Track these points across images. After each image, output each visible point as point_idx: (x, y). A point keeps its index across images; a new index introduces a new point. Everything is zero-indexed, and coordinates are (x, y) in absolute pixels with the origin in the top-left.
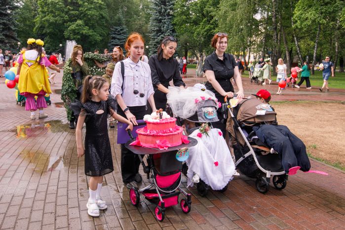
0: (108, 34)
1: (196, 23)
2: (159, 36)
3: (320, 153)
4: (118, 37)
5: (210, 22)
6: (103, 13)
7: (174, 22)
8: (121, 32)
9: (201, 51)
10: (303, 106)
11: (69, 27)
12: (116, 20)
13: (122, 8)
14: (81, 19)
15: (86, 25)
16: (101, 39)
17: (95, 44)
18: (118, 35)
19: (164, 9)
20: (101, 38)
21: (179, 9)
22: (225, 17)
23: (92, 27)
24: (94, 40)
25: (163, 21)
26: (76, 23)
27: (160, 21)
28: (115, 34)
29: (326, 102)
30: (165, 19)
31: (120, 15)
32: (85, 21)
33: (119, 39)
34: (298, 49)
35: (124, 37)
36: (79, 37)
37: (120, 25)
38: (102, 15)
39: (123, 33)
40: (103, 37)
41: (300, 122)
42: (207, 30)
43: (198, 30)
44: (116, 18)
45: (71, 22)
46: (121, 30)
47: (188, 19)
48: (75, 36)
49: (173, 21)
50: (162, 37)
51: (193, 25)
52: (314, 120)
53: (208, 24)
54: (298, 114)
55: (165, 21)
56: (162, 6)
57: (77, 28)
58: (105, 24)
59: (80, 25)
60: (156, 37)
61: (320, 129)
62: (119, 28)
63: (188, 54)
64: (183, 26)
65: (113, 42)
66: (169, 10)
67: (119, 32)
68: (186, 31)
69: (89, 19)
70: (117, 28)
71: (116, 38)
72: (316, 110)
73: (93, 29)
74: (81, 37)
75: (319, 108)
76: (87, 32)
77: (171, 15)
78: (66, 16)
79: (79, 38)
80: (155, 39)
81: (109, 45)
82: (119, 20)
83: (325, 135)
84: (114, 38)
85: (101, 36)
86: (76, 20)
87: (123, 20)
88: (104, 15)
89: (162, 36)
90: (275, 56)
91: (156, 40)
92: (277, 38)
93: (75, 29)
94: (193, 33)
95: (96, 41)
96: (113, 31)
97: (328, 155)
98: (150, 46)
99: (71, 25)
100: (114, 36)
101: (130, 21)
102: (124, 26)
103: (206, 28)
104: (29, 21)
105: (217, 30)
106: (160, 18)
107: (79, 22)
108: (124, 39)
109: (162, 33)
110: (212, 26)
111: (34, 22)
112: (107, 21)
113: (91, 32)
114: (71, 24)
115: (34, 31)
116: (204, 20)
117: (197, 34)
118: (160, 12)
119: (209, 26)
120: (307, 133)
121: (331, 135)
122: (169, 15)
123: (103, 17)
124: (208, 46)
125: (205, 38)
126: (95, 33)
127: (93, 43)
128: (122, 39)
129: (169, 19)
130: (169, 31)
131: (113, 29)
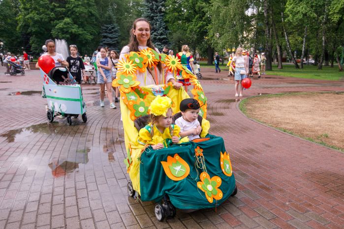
0: (99, 33)
1: (188, 20)
3: (334, 142)
4: (110, 35)
5: (202, 18)
6: (92, 11)
7: (167, 20)
8: (113, 30)
10: (302, 97)
11: (56, 26)
12: (107, 17)
13: (112, 5)
14: (68, 17)
15: (75, 23)
17: (86, 43)
18: (110, 33)
19: (156, 5)
20: (91, 37)
21: (170, 6)
22: (218, 12)
23: (81, 25)
24: (85, 39)
25: (155, 18)
26: (64, 21)
28: (106, 32)
29: (322, 93)
30: (157, 16)
31: (110, 12)
32: (73, 19)
33: (111, 38)
34: (288, 44)
36: (68, 36)
37: (111, 23)
38: (91, 12)
39: (115, 31)
40: (94, 35)
41: (304, 113)
42: (200, 26)
43: (191, 27)
44: (106, 15)
45: (58, 19)
46: (113, 28)
47: (180, 15)
48: (63, 36)
49: (166, 18)
50: (155, 35)
51: (185, 22)
52: (316, 110)
54: (299, 105)
55: (157, 18)
56: (153, 2)
57: (65, 26)
58: (95, 23)
59: (68, 24)
61: (325, 119)
62: (110, 27)
64: (176, 23)
65: (104, 41)
66: (161, 7)
67: (110, 30)
68: (178, 29)
69: (78, 17)
70: (108, 26)
71: (108, 37)
72: (315, 100)
73: (83, 28)
74: (71, 36)
75: (316, 98)
76: (76, 30)
77: (164, 12)
78: (52, 13)
79: (68, 38)
81: (101, 43)
82: (110, 17)
83: (332, 124)
84: (105, 37)
85: (91, 34)
86: (63, 18)
87: (114, 18)
88: (93, 12)
89: (155, 33)
90: (267, 51)
92: (269, 33)
93: (63, 28)
94: (186, 30)
95: (87, 40)
96: (103, 29)
97: (342, 143)
99: (58, 24)
100: (105, 34)
101: (121, 19)
102: (115, 25)
103: (199, 25)
104: (10, 19)
105: (210, 26)
106: (152, 15)
107: (67, 20)
108: (116, 38)
109: (155, 31)
110: (205, 23)
111: (17, 21)
112: (97, 19)
113: (80, 31)
114: (58, 22)
115: (17, 29)
116: (197, 16)
117: (190, 31)
118: (152, 9)
119: (201, 22)
120: (314, 122)
121: (338, 124)
122: (160, 11)
123: (92, 15)
125: (198, 35)
126: (86, 32)
127: (84, 42)
128: (114, 38)
129: (161, 16)
130: (162, 28)
131: (104, 28)
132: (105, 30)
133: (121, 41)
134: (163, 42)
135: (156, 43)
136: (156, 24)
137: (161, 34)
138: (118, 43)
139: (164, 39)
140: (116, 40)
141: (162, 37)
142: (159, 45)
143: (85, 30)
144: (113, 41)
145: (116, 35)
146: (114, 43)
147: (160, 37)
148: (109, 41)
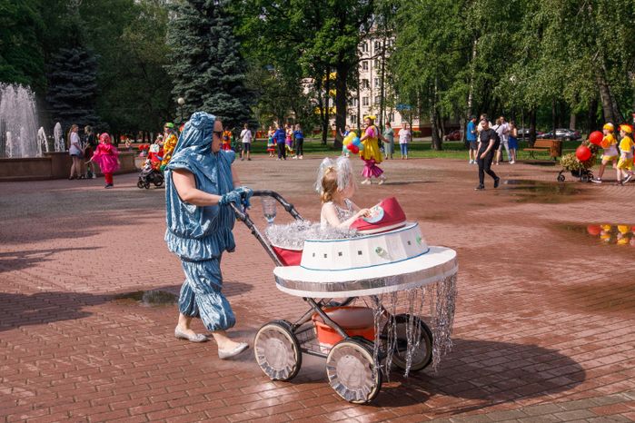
2: (204, 70)
4: (76, 77)
7: (244, 32)
8: (83, 63)
12: (66, 29)
18: (76, 71)
25: (211, 28)
27: (203, 30)
28: (64, 68)
30: (215, 24)
33: (77, 84)
35: (92, 78)
37: (77, 43)
38: (26, 14)
39: (89, 67)
40: (34, 76)
44: (65, 23)
46: (84, 57)
49: (239, 28)
50: (214, 73)
53: (341, 34)
55: (218, 28)
60: (194, 75)
62: (77, 53)
65: (60, 90)
67: (75, 62)
70: (71, 51)
71: (71, 81)
77: (232, 14)
82: (75, 29)
84: (64, 81)
85: (27, 73)
88: (32, 14)
89: (213, 68)
91: (197, 82)
96: (59, 61)
100: (62, 73)
106: (204, 20)
108: (90, 82)
109: (211, 64)
112: (39, 32)
123: (31, 20)
126: (12, 67)
128: (87, 83)
129: (225, 24)
130: (232, 54)
131: (59, 57)
132: (63, 61)
134: (233, 90)
135: (218, 95)
136: (215, 45)
137: (231, 71)
138: (95, 96)
139: (238, 82)
140: (93, 89)
141: (232, 78)
142: (228, 99)
143: (10, 63)
144: (84, 92)
145: (92, 75)
146: (87, 97)
147: (228, 78)
148: (73, 92)
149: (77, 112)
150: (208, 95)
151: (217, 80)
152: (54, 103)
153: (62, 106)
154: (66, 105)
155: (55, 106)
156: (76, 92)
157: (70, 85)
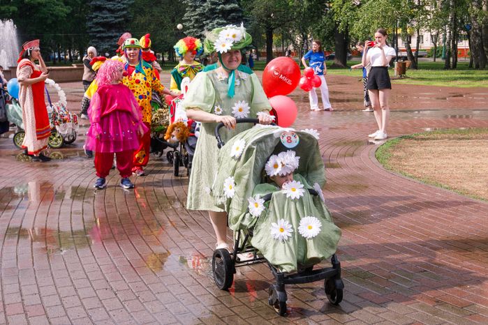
0: (85, 1)
4: (109, 5)
9: (303, 31)
16: (69, 11)
17: (55, 23)
20: (67, 10)
24: (52, 15)
33: (111, 11)
35: (123, 6)
40: (73, 5)
50: (213, 4)
60: (198, 4)
63: (275, 38)
65: (96, 17)
71: (105, 8)
74: (19, 8)
79: (14, 12)
80: (196, 7)
81: (89, 24)
84: (99, 8)
85: (67, 4)
91: (198, 11)
95: (57, 16)
98: (187, 24)
100: (98, 2)
108: (124, 9)
124: (320, 17)
127: (49, 21)
128: (119, 10)
133: (135, 17)
134: (229, 17)
135: (215, 22)
137: (227, 1)
138: (127, 21)
139: (232, 10)
140: (124, 16)
141: (228, 7)
144: (116, 18)
145: (123, 4)
146: (119, 22)
147: (222, 8)
148: (107, 18)
149: (110, 34)
150: (208, 21)
151: (215, 9)
152: (92, 27)
153: (98, 30)
154: (102, 29)
155: (93, 30)
156: (110, 18)
157: (104, 12)
